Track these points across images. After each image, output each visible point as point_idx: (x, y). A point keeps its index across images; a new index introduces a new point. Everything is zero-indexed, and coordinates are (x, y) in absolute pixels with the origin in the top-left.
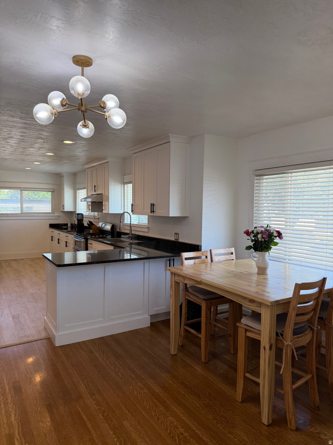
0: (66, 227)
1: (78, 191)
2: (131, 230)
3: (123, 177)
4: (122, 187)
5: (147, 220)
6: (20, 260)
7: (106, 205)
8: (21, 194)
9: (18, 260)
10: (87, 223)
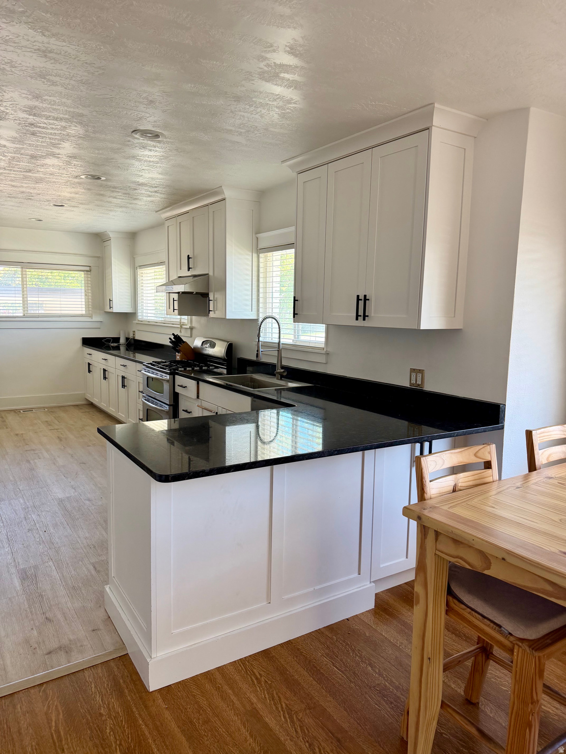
0: (116, 344)
1: (139, 271)
2: (280, 358)
3: (258, 235)
4: (255, 259)
5: (324, 335)
6: (25, 410)
7: (216, 300)
8: (22, 274)
9: (22, 411)
10: (170, 339)
